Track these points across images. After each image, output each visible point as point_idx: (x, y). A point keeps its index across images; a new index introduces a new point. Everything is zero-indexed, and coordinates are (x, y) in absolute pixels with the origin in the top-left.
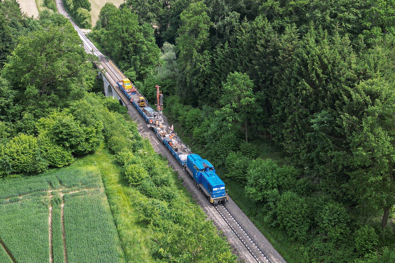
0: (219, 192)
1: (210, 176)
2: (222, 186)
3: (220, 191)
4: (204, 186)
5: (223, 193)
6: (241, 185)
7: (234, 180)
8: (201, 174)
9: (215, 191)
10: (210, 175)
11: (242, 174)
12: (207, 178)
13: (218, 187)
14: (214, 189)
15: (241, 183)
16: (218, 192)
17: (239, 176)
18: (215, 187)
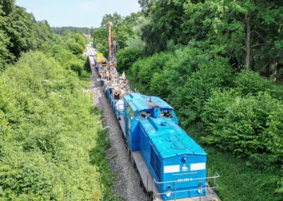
0: (187, 180)
1: (159, 127)
2: (196, 158)
3: (188, 176)
4: (144, 159)
5: (199, 185)
6: (248, 164)
7: (223, 151)
8: (139, 123)
9: (171, 175)
10: (162, 125)
11: (248, 134)
12: (152, 133)
13: (183, 161)
14: (168, 169)
15: (246, 157)
16: (179, 180)
17: (241, 138)
18: (172, 161)
